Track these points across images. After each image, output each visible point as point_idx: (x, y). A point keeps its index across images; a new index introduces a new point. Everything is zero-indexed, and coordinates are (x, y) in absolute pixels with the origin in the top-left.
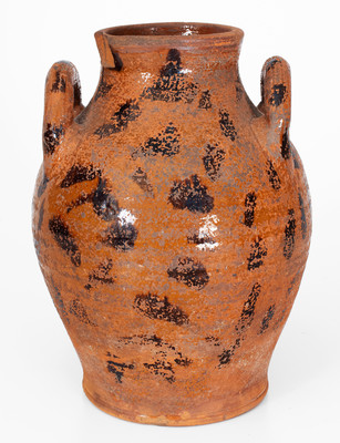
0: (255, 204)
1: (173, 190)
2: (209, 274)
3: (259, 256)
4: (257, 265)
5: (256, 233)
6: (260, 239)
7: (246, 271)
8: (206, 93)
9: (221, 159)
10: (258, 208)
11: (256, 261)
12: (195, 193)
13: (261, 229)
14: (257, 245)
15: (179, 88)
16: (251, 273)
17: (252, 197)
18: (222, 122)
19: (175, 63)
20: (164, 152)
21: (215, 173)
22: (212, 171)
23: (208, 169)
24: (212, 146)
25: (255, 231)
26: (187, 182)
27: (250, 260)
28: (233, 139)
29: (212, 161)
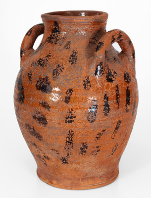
0: (71, 94)
1: (38, 82)
2: (48, 121)
3: (71, 118)
4: (71, 122)
5: (70, 107)
6: (72, 110)
7: (64, 123)
8: (69, 42)
9: (61, 71)
10: (73, 96)
11: (69, 119)
12: (45, 84)
13: (73, 105)
14: (71, 112)
15: (58, 38)
16: (67, 124)
17: (71, 91)
18: (72, 56)
19: (57, 27)
20: (41, 65)
21: (56, 77)
22: (55, 76)
23: (53, 75)
24: (60, 65)
25: (70, 106)
26: (44, 79)
27: (67, 119)
28: (72, 64)
29: (57, 71)
